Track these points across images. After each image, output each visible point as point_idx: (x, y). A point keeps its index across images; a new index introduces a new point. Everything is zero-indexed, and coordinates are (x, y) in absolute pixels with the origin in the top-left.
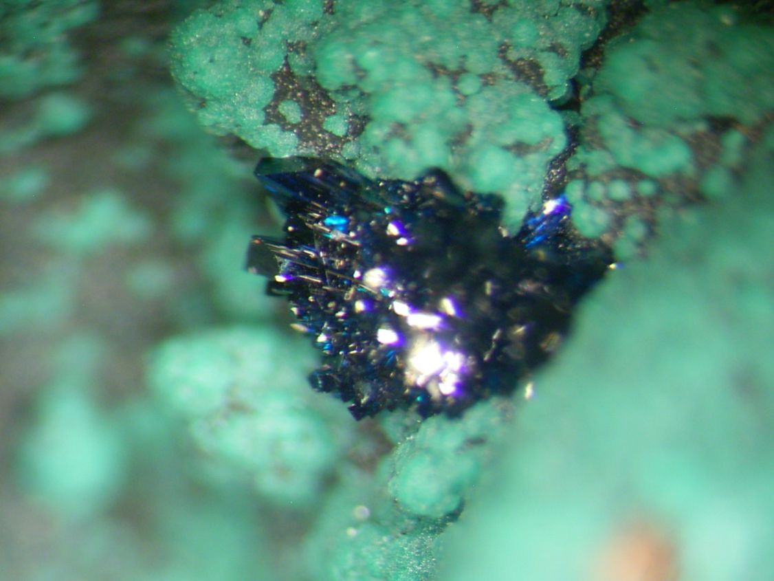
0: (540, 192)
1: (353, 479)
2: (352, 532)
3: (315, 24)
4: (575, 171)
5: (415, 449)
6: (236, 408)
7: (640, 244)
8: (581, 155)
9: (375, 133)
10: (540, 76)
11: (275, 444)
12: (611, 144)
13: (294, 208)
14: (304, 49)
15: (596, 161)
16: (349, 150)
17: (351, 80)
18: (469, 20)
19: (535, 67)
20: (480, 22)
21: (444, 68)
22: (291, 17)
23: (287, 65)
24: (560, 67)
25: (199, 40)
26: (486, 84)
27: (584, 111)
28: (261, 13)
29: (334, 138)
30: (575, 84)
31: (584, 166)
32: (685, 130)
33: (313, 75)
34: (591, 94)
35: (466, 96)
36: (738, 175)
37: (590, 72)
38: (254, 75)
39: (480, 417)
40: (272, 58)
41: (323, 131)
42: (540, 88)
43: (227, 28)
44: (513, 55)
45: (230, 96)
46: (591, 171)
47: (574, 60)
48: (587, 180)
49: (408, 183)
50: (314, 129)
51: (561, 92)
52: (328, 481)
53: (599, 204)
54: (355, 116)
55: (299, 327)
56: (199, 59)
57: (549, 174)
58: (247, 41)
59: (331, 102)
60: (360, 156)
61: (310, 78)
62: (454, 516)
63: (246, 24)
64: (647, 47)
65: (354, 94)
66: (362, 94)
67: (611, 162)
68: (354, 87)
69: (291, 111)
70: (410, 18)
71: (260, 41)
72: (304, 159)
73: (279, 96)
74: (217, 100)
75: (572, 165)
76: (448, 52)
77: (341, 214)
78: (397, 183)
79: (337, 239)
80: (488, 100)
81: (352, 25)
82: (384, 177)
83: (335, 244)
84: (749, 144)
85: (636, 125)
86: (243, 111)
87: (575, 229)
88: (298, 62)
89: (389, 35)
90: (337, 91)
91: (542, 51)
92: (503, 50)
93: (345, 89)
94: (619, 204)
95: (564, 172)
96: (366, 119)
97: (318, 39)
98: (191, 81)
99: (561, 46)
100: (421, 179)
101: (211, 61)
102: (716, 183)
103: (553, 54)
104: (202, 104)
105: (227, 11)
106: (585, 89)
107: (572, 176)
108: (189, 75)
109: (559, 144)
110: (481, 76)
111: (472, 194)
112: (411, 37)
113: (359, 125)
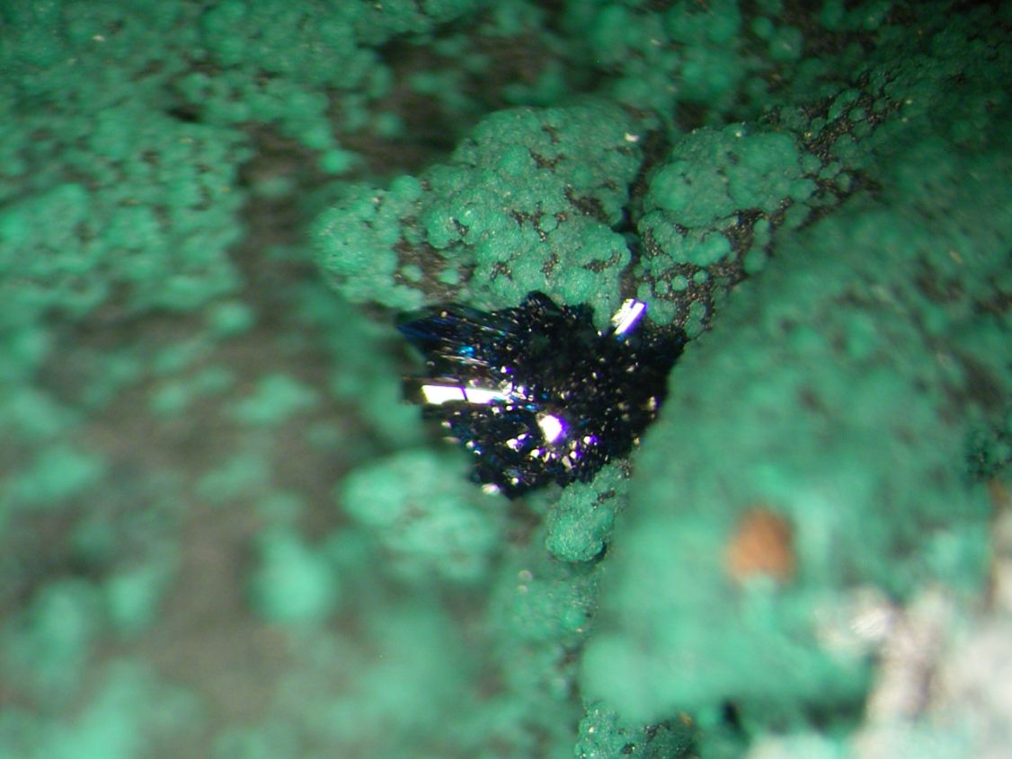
0: (618, 297)
1: (514, 551)
2: (523, 588)
3: (418, 201)
4: (643, 277)
5: (561, 513)
6: (416, 514)
7: (704, 322)
8: (644, 262)
9: (482, 276)
10: (600, 208)
11: (449, 535)
12: (666, 248)
13: (429, 347)
14: (414, 222)
15: (658, 264)
16: (464, 294)
17: (456, 236)
18: (538, 174)
19: (595, 202)
20: (546, 175)
21: (526, 214)
22: (399, 200)
23: (403, 238)
24: (615, 198)
25: (333, 230)
26: (560, 221)
27: (640, 229)
28: (376, 200)
29: (451, 287)
30: (627, 211)
31: (648, 271)
32: (721, 227)
33: (425, 240)
34: (643, 214)
35: (546, 234)
36: (770, 251)
37: (637, 200)
38: (379, 251)
39: (606, 477)
40: (390, 234)
41: (440, 283)
42: (603, 217)
43: (352, 217)
44: (576, 196)
45: (364, 269)
46: (656, 273)
47: (625, 191)
48: (653, 281)
49: (516, 310)
50: (435, 283)
51: (618, 218)
52: (495, 559)
53: (667, 297)
54: (464, 266)
55: (452, 440)
56: (336, 244)
57: (622, 283)
58: (369, 224)
59: (441, 258)
60: (474, 297)
61: (424, 243)
62: (600, 557)
63: (365, 210)
64: (680, 167)
65: (460, 249)
66: (466, 246)
67: (670, 263)
68: (460, 242)
69: (413, 273)
70: (492, 181)
71: (380, 223)
72: (432, 308)
73: (402, 263)
74: (355, 274)
75: (638, 273)
76: (527, 202)
77: (468, 344)
78: (507, 312)
79: (470, 363)
80: (565, 234)
81: (447, 195)
82: (495, 309)
83: (468, 366)
84: (773, 228)
85: (684, 230)
86: (377, 279)
87: (651, 321)
88: (412, 234)
89: (478, 197)
90: (446, 249)
91: (598, 188)
92: (568, 194)
93: (453, 246)
94: (681, 294)
95: (634, 279)
96: (473, 266)
97: (424, 210)
98: (333, 264)
99: (612, 182)
100: (524, 304)
101: (346, 244)
102: (754, 262)
103: (607, 189)
104: (343, 279)
105: (349, 204)
106: (636, 214)
107: (640, 281)
108: (330, 259)
109: (626, 258)
110: (555, 216)
111: (566, 307)
112: (496, 196)
113: (469, 272)
